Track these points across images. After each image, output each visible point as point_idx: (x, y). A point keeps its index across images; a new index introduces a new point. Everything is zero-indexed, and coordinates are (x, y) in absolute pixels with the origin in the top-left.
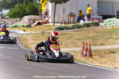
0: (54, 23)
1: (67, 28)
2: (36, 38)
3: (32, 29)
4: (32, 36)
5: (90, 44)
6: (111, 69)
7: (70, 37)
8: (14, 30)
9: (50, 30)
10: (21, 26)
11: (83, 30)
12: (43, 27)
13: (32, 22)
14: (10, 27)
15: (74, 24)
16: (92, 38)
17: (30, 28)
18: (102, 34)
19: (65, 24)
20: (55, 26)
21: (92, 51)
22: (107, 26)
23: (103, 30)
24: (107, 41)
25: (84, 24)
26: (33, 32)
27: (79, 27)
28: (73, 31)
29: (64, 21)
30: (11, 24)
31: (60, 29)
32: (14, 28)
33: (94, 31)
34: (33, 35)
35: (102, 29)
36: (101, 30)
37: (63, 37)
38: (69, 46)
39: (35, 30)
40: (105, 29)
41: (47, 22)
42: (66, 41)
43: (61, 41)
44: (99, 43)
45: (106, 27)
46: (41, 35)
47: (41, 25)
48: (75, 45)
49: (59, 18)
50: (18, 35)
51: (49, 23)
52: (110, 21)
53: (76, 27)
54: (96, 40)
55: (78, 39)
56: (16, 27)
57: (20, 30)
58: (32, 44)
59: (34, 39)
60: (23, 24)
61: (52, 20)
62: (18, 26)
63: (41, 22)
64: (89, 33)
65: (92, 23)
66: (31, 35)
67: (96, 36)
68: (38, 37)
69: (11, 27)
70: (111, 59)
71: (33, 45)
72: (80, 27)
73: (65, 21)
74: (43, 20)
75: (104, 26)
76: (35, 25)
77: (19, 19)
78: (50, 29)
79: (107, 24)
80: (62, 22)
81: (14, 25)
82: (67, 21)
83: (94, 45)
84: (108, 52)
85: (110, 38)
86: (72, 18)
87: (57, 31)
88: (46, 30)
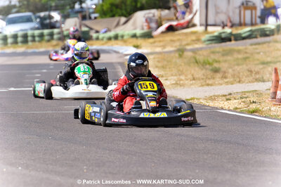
0: (207, 25)
1: (238, 38)
2: (165, 63)
3: (154, 42)
4: (154, 58)
7: (245, 59)
8: (112, 45)
9: (196, 43)
10: (128, 35)
11: (276, 41)
12: (181, 38)
13: (153, 25)
14: (102, 39)
15: (254, 28)
17: (151, 40)
19: (232, 26)
20: (208, 33)
25: (278, 27)
26: (158, 50)
27: (265, 34)
28: (251, 45)
29: (231, 22)
30: (106, 32)
31: (221, 39)
32: (113, 41)
34: (157, 56)
37: (229, 58)
38: (243, 80)
39: (161, 44)
41: (190, 25)
42: (236, 67)
43: (223, 69)
46: (177, 55)
47: (177, 33)
48: (257, 76)
49: (217, 13)
50: (121, 57)
51: (194, 25)
53: (258, 34)
55: (263, 63)
56: (116, 37)
57: (127, 45)
59: (160, 65)
60: (134, 32)
61: (200, 20)
62: (122, 36)
63: (177, 25)
66: (152, 57)
68: (168, 61)
69: (105, 40)
72: (268, 33)
73: (232, 19)
74: (181, 20)
76: (163, 33)
77: (123, 19)
78: (198, 40)
80: (225, 23)
81: (112, 34)
82: (236, 20)
86: (248, 13)
87: (213, 45)
88: (188, 44)
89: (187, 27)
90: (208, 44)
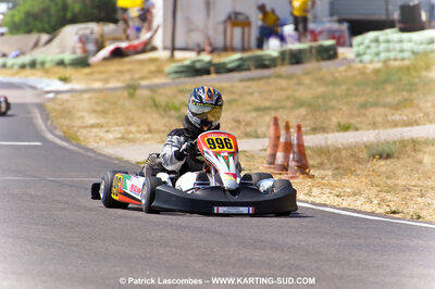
0: (174, 49)
1: (221, 69)
2: (107, 105)
3: (91, 74)
4: (90, 98)
5: (299, 127)
6: (377, 215)
7: (231, 102)
8: (26, 77)
9: (156, 77)
10: (52, 61)
11: (279, 76)
12: (132, 67)
13: (91, 47)
14: (12, 67)
15: (246, 55)
16: (309, 105)
17: (87, 70)
18: (348, 89)
20: (175, 61)
21: (308, 152)
22: (366, 58)
23: (351, 73)
24: (364, 115)
25: (283, 54)
26: (98, 85)
27: (262, 64)
28: (242, 80)
29: (210, 44)
30: (17, 55)
31: (195, 71)
32: (28, 71)
33: (316, 80)
34: (94, 95)
35: (346, 71)
36: (344, 74)
39: (103, 76)
40: (359, 69)
41: (149, 47)
44: (335, 120)
45: (361, 61)
46: (126, 93)
47: (127, 59)
48: (248, 129)
49: (190, 30)
50: (39, 95)
51: (154, 49)
52: (377, 41)
53: (251, 63)
54: (326, 111)
55: (258, 109)
56: (33, 65)
57: (49, 77)
58: (92, 126)
59: (99, 108)
60: (60, 57)
61: (164, 41)
62: (43, 64)
63: (127, 48)
64: (299, 84)
65: (311, 48)
66: (86, 96)
67: (323, 96)
68: (111, 104)
69: (16, 68)
70: (376, 180)
71: (94, 130)
72: (267, 63)
73: (212, 41)
74: (134, 39)
75: (353, 61)
76: (105, 59)
77: (45, 37)
78: (159, 72)
79: (365, 54)
81: (26, 59)
82: (219, 42)
83: (315, 130)
84: (364, 155)
85: (376, 105)
86: (237, 31)
87: (183, 80)
88: (143, 78)
89: (144, 51)
90: (173, 79)
